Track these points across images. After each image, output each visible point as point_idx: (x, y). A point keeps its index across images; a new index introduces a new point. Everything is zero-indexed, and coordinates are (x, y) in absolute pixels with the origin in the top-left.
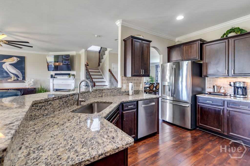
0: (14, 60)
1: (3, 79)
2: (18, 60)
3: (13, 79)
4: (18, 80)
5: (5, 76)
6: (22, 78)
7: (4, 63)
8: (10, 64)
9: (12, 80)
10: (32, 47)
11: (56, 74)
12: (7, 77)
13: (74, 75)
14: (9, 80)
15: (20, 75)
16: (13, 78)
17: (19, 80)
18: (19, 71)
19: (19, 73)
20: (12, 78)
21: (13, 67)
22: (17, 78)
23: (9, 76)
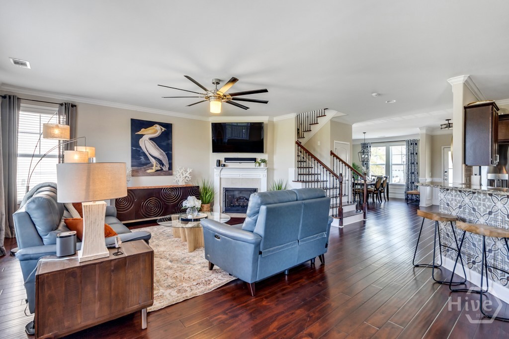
0: (156, 131)
1: (140, 168)
2: (163, 130)
3: (154, 168)
4: (162, 170)
5: (143, 162)
6: (167, 166)
7: (142, 135)
8: (151, 139)
9: (154, 170)
10: (266, 102)
11: (227, 159)
12: (146, 164)
13: (264, 161)
14: (149, 171)
15: (165, 161)
16: (156, 166)
17: (164, 171)
18: (164, 153)
19: (163, 155)
20: (153, 166)
21: (155, 145)
22: (161, 166)
23: (148, 162)
